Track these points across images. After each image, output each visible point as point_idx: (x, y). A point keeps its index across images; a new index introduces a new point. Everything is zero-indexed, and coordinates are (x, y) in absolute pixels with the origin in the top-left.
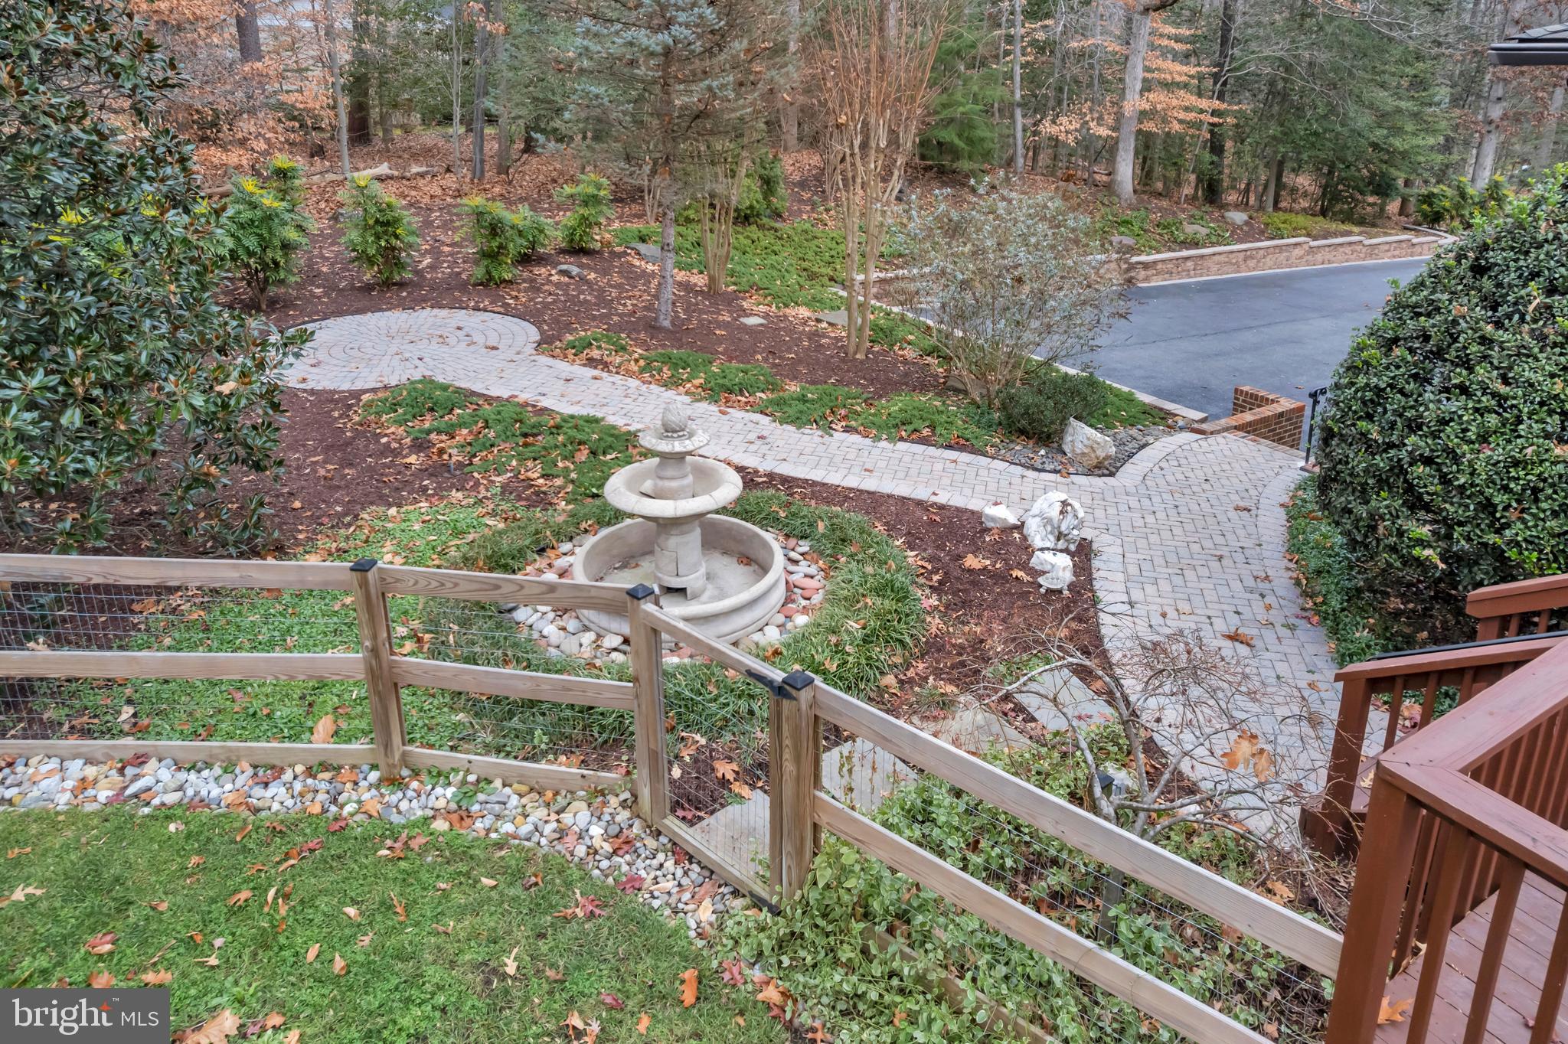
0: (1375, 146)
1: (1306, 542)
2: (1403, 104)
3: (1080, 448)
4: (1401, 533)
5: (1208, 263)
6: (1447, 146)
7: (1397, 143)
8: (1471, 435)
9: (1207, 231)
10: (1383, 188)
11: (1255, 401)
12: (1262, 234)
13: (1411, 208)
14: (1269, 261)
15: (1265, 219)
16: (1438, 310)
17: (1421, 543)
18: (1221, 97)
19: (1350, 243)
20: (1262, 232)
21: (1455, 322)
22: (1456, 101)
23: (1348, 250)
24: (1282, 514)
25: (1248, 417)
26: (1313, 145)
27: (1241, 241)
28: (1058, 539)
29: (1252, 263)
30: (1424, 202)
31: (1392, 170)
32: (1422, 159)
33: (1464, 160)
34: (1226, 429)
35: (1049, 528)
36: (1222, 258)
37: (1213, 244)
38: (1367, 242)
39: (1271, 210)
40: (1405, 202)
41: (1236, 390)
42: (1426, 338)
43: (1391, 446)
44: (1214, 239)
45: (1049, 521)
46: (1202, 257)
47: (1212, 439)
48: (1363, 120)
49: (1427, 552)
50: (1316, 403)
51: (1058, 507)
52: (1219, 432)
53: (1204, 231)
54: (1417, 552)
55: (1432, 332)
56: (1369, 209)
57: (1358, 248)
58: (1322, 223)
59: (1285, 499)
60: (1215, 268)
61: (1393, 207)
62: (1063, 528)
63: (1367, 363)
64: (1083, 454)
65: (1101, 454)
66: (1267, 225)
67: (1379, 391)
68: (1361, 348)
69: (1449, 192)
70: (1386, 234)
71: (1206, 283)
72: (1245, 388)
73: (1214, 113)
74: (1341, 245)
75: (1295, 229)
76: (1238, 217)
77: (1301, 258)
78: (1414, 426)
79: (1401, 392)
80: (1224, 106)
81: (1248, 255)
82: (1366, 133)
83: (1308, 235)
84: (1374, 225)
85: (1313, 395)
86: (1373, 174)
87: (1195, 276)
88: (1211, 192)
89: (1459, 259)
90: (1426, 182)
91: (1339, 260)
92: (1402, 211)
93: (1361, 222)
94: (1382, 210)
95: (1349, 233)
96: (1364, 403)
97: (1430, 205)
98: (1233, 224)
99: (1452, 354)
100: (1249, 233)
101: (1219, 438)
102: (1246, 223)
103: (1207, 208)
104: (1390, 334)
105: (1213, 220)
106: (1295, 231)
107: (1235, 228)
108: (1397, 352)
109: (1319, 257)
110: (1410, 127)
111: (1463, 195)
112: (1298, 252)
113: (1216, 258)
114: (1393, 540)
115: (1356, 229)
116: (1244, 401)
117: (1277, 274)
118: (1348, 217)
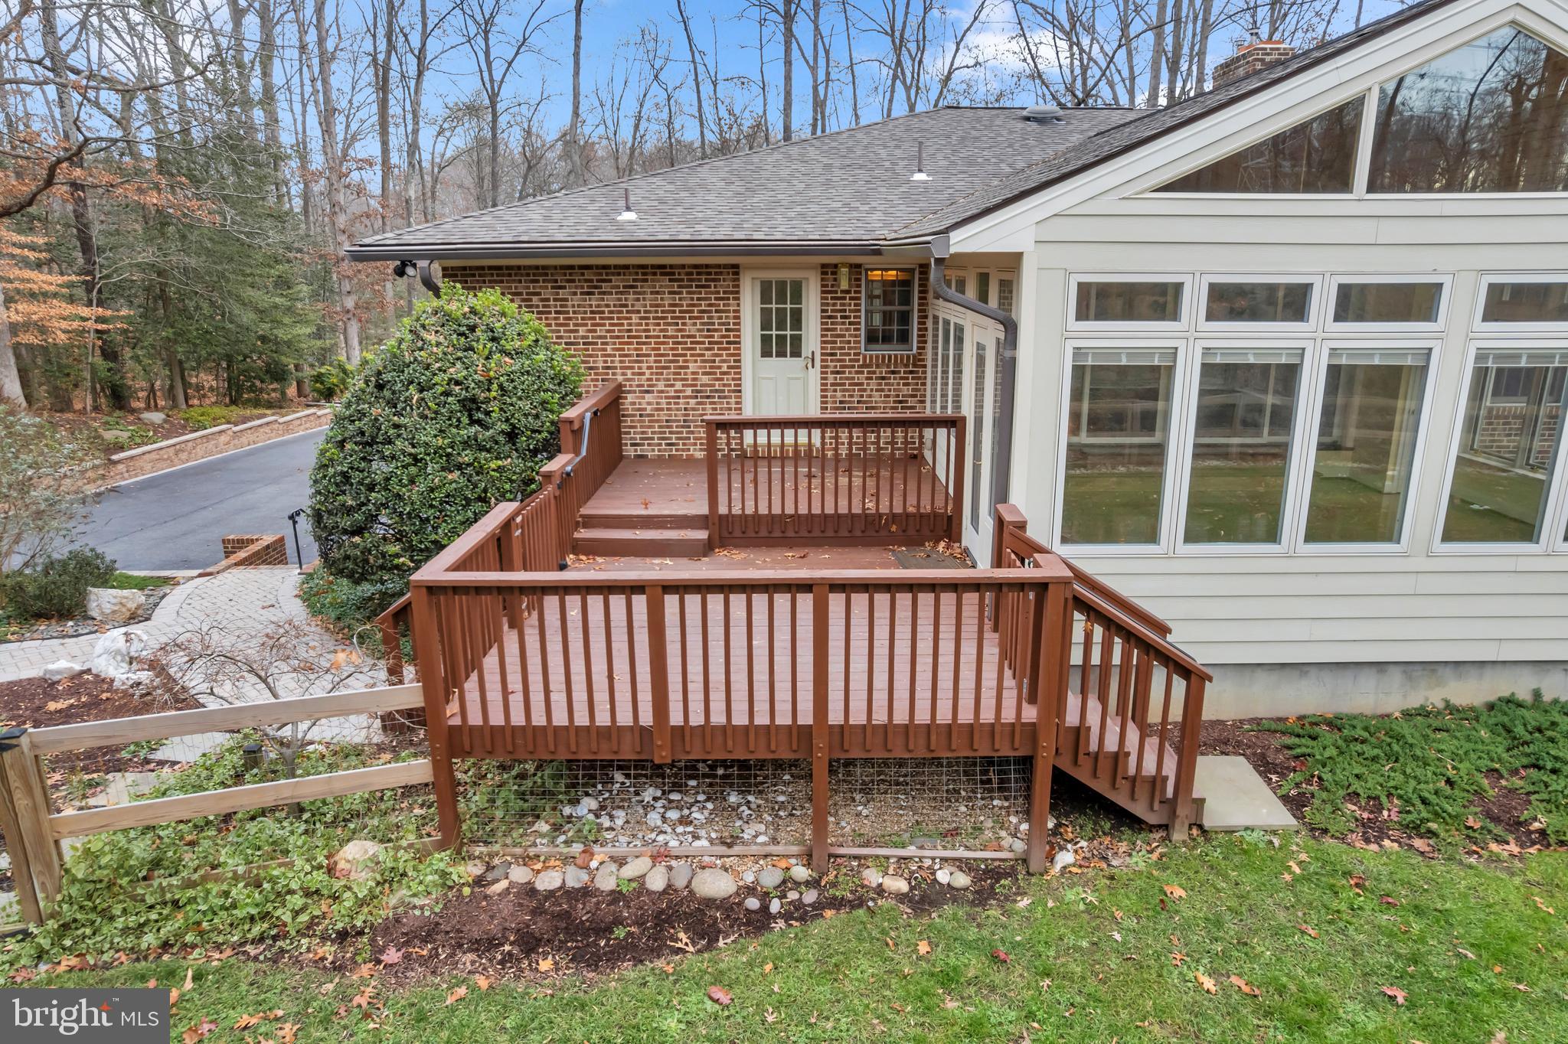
0: (264, 339)
1: (323, 606)
2: (277, 300)
3: (108, 608)
4: (383, 555)
5: (139, 463)
6: (319, 334)
7: (281, 334)
8: (405, 481)
9: (129, 434)
10: (278, 374)
11: (241, 544)
12: (184, 429)
13: (307, 389)
14: (200, 450)
15: (181, 414)
16: (364, 415)
17: (397, 556)
18: (100, 304)
19: (268, 424)
20: (184, 427)
21: (376, 420)
22: (315, 296)
23: (267, 429)
24: (298, 601)
25: (242, 554)
26: (209, 342)
27: (166, 437)
28: (131, 663)
29: (184, 456)
30: (316, 382)
31: (283, 358)
32: (304, 346)
33: (336, 344)
34: (229, 567)
35: (119, 658)
36: (154, 456)
37: (139, 445)
38: (282, 420)
39: (184, 406)
40: (300, 384)
41: (224, 541)
42: (363, 433)
43: (363, 504)
44: (138, 440)
45: (118, 652)
46: (132, 458)
47: (220, 577)
48: (247, 317)
49: (402, 560)
50: (295, 523)
51: (123, 639)
52: (223, 570)
53: (126, 435)
54: (396, 561)
55: (365, 428)
56: (273, 395)
57: (276, 426)
58: (236, 412)
59: (296, 592)
60: (148, 466)
61: (292, 391)
62: (133, 654)
63: (331, 460)
64: (114, 612)
65: (132, 605)
66: (186, 420)
67: (344, 474)
68: (323, 452)
69: (334, 371)
70: (294, 412)
71: (144, 481)
72: (231, 537)
73: (100, 320)
74: (260, 426)
75: (214, 419)
76: (157, 417)
77: (228, 443)
78: (371, 488)
79: (357, 469)
80: (109, 313)
81: (178, 450)
82: (253, 327)
83: (229, 423)
84: (281, 408)
85: (291, 517)
86: (268, 365)
87: (131, 477)
88: (118, 398)
89: (367, 382)
90: (312, 366)
91: (263, 439)
92: (300, 393)
93: (270, 405)
94: (283, 393)
95: (264, 416)
96: (337, 485)
97: (322, 383)
98: (153, 424)
99: (380, 439)
100: (169, 430)
101: (225, 574)
102: (165, 421)
103: (118, 413)
104: (339, 438)
105: (130, 424)
106: (215, 421)
107: (156, 428)
108: (348, 446)
109: (244, 440)
110: (286, 320)
111: (345, 371)
112: (223, 438)
113: (147, 456)
114: (380, 561)
115: (268, 412)
116: (231, 547)
117: (211, 462)
118: (257, 403)
